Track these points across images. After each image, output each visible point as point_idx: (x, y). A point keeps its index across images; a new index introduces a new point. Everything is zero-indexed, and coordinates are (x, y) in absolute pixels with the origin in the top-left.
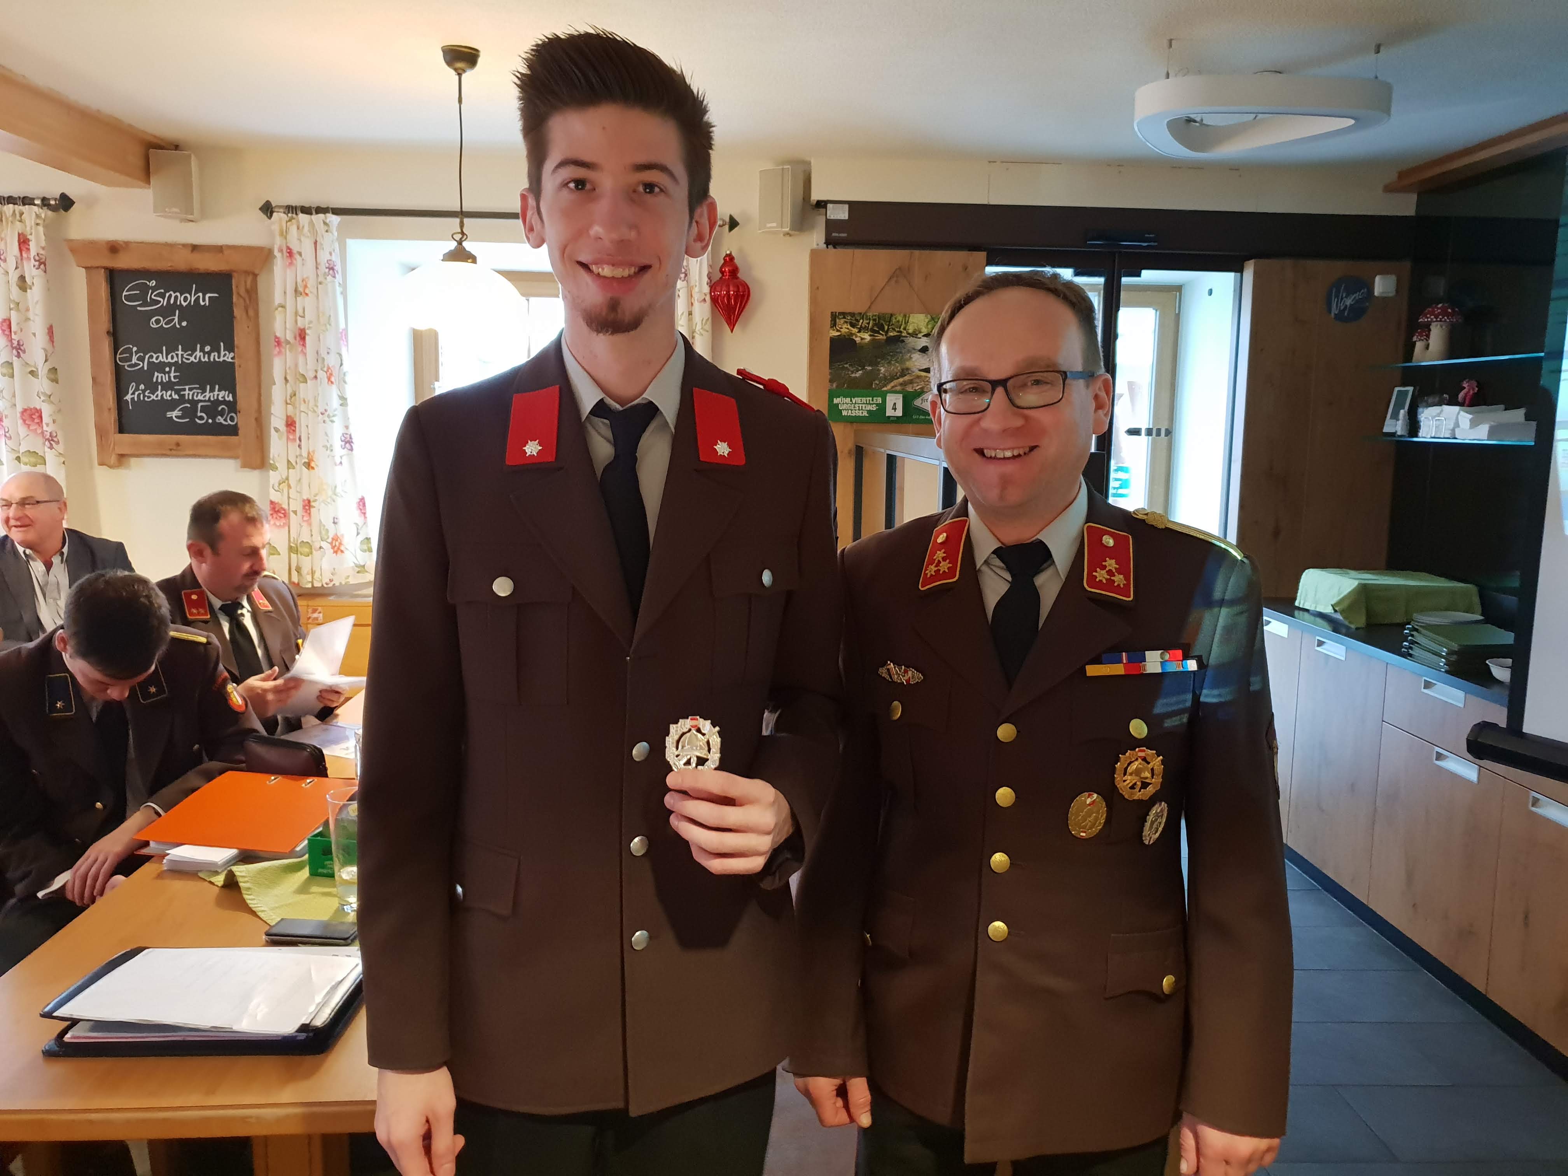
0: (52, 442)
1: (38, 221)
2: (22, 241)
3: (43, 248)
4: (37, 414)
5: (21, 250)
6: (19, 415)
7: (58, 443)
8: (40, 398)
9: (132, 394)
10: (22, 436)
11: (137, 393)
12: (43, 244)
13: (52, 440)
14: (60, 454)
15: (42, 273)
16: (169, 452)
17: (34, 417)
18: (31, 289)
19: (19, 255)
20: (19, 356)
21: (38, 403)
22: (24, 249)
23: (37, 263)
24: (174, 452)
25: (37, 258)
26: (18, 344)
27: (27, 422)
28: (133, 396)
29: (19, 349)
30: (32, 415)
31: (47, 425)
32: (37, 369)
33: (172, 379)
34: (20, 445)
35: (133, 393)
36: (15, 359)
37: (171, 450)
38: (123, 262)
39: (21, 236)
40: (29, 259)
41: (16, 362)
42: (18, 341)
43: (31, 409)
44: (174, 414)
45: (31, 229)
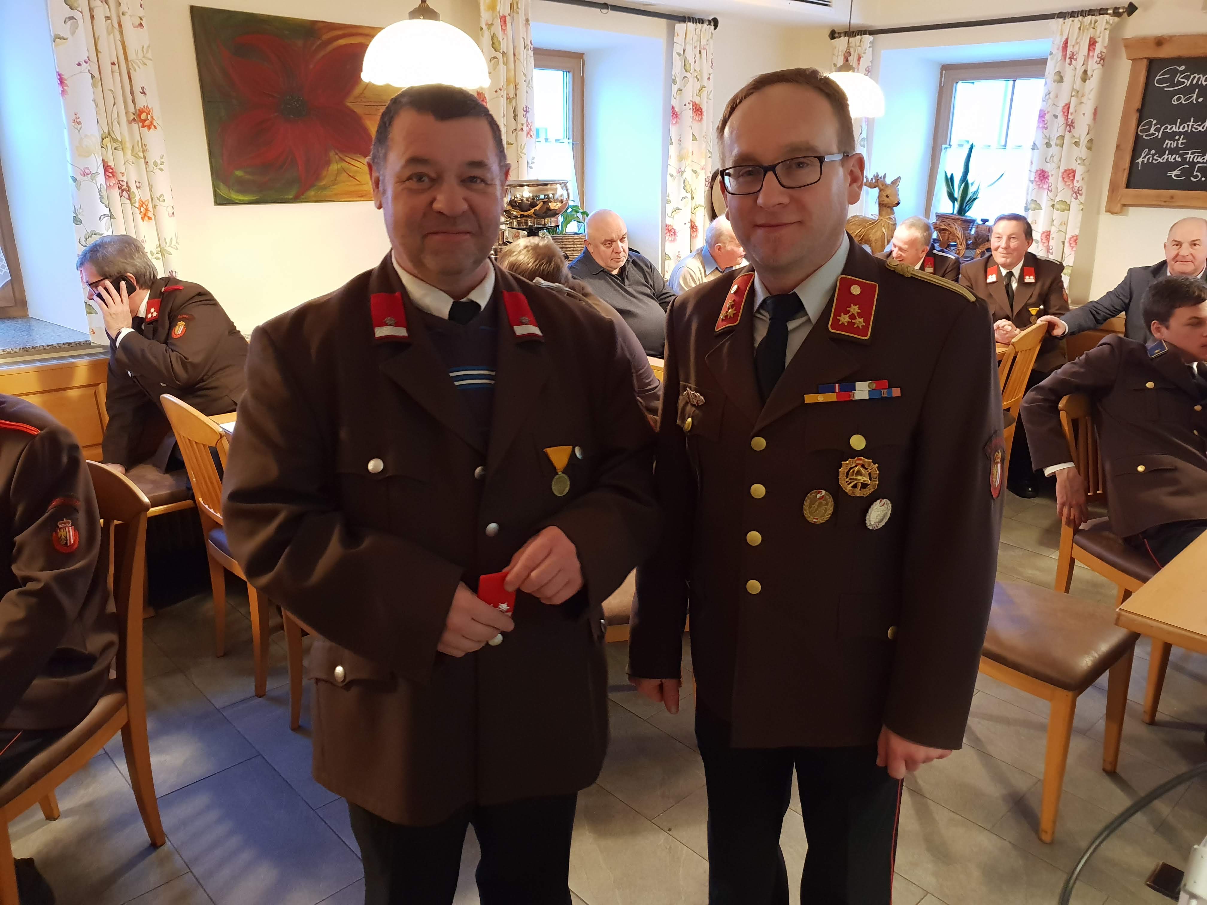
0: (1078, 195)
1: (1107, 27)
2: (1091, 43)
3: (1105, 47)
4: (1073, 174)
5: (1089, 50)
6: (1060, 174)
7: (1081, 195)
8: (1077, 161)
9: (1143, 158)
10: (1060, 189)
11: (1147, 157)
12: (1106, 44)
13: (1079, 193)
14: (1082, 203)
15: (1101, 67)
16: (1163, 204)
17: (1070, 175)
18: (1089, 80)
19: (1086, 54)
20: (1070, 131)
21: (1074, 166)
22: (1092, 49)
23: (1099, 59)
24: (1167, 203)
25: (1100, 56)
26: (1072, 122)
27: (1065, 180)
28: (1144, 159)
29: (1070, 125)
30: (1069, 174)
31: (1078, 182)
32: (1080, 140)
33: (1180, 146)
34: (1057, 196)
35: (1145, 157)
36: (1067, 133)
37: (1165, 201)
38: (1165, 53)
39: (1091, 40)
40: (1093, 56)
41: (1068, 136)
42: (1072, 120)
43: (1069, 170)
44: (1173, 174)
45: (1100, 33)
